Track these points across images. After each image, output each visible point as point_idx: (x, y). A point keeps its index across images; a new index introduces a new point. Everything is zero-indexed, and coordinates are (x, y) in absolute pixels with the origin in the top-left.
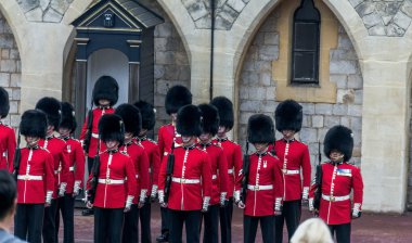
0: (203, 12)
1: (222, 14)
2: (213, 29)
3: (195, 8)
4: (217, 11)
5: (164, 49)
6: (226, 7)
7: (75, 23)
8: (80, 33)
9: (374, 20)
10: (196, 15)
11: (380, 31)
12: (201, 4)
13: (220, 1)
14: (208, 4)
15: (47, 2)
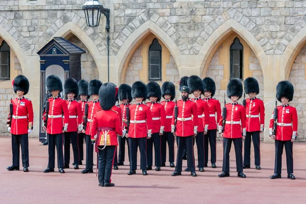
0: (104, 47)
1: (112, 48)
2: (108, 55)
3: (100, 45)
4: (110, 47)
6: (114, 44)
8: (42, 58)
9: (184, 47)
10: (100, 49)
11: (187, 52)
12: (103, 44)
13: (112, 41)
14: (106, 43)
15: (33, 46)
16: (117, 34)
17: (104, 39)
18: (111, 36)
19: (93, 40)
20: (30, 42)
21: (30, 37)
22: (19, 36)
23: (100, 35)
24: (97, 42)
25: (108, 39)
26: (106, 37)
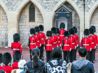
0: (82, 8)
1: (86, 9)
2: (84, 12)
3: (81, 7)
4: (85, 8)
5: (74, 16)
6: (87, 7)
10: (81, 9)
12: (82, 7)
13: (86, 6)
14: (83, 7)
15: (49, 7)
16: (89, 2)
17: (82, 5)
18: (86, 3)
19: (77, 5)
20: (47, 5)
21: (47, 3)
22: (42, 3)
23: (81, 3)
24: (79, 6)
25: (84, 5)
26: (83, 4)
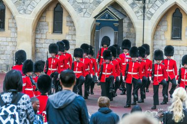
0: (141, 14)
1: (147, 15)
2: (144, 20)
3: (138, 12)
4: (145, 14)
5: (127, 27)
6: (149, 12)
7: (95, 17)
8: (97, 21)
10: (138, 15)
12: (140, 11)
13: (147, 10)
14: (142, 11)
15: (85, 10)
16: (151, 5)
17: (141, 8)
18: (146, 6)
19: (133, 8)
20: (83, 7)
21: (83, 3)
22: (74, 2)
23: (138, 5)
25: (144, 8)
26: (142, 6)
